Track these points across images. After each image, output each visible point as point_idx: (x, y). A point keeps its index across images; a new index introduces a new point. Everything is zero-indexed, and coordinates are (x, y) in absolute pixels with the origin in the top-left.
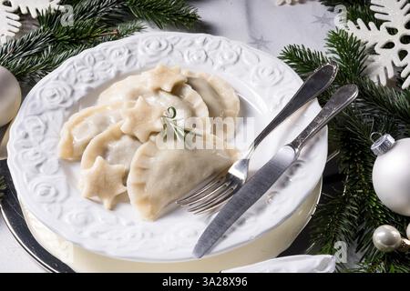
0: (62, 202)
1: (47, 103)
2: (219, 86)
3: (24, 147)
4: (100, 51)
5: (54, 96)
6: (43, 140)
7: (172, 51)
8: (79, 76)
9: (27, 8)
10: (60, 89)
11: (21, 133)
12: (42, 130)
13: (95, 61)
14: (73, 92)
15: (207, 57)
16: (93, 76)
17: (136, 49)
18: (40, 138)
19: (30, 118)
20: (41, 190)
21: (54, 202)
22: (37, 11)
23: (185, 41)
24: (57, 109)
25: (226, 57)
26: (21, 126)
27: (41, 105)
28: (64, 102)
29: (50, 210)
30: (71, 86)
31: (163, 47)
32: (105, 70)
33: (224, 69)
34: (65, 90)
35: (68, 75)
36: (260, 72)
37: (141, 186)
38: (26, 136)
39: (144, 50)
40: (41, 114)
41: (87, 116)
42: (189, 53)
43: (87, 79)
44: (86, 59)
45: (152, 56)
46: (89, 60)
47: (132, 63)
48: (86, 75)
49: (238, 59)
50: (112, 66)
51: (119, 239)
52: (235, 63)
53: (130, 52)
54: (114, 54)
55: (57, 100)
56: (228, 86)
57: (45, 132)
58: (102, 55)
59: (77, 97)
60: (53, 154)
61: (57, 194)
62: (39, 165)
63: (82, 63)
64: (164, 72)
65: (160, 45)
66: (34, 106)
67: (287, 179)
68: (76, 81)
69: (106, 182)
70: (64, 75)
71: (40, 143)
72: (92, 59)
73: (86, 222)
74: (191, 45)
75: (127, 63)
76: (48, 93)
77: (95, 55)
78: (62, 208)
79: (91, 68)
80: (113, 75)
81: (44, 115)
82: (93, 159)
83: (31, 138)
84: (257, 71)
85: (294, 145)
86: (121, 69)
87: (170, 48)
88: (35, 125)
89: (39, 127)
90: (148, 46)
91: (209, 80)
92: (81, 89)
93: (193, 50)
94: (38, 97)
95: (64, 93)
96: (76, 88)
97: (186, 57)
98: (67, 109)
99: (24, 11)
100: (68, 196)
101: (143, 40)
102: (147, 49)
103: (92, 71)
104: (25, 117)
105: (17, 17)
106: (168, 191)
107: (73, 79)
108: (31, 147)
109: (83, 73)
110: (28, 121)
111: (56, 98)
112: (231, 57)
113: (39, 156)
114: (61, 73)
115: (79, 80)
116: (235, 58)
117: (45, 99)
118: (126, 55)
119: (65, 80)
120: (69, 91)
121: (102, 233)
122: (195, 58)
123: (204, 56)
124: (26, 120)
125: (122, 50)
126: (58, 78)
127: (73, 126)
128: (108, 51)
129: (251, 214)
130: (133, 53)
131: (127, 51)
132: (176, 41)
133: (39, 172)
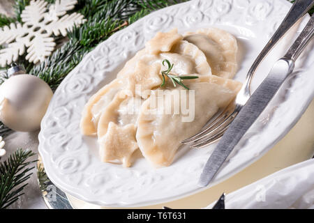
0: (84, 170)
1: (71, 94)
2: (216, 35)
3: (52, 134)
4: (112, 41)
5: (77, 86)
6: (69, 124)
7: (173, 21)
8: (96, 65)
9: (59, 31)
10: (81, 80)
11: (50, 123)
12: (68, 116)
13: (109, 50)
14: (93, 79)
15: (203, 15)
16: (108, 62)
17: (142, 30)
18: (66, 123)
19: (58, 109)
20: (64, 164)
21: (76, 171)
22: (66, 29)
23: (182, 10)
24: (80, 96)
25: (220, 10)
26: (50, 118)
27: (66, 96)
28: (85, 89)
29: (71, 179)
30: (90, 75)
31: (165, 20)
32: (119, 54)
33: (220, 20)
34: (85, 79)
35: (87, 67)
36: (252, 11)
37: (149, 137)
38: (55, 124)
39: (149, 28)
40: (67, 104)
41: (103, 94)
42: (187, 18)
43: (103, 66)
44: (102, 50)
45: (156, 31)
46: (104, 50)
47: (140, 42)
48: (103, 63)
49: (231, 7)
50: (123, 49)
51: (131, 189)
52: (229, 11)
53: (137, 33)
54: (124, 39)
55: (79, 90)
56: (224, 32)
57: (70, 117)
58: (114, 43)
59: (96, 82)
60: (78, 133)
61: (79, 164)
62: (64, 145)
63: (99, 54)
64: (162, 37)
65: (162, 20)
66: (60, 99)
67: (287, 91)
68: (95, 70)
69: (120, 143)
70: (84, 68)
71: (66, 127)
72: (106, 49)
73: (103, 182)
74: (188, 11)
75: (136, 43)
76: (71, 86)
77: (109, 45)
78: (83, 175)
79: (106, 57)
80: (125, 56)
81: (69, 104)
82: (106, 126)
83: (59, 125)
84: (249, 11)
85: (287, 57)
86: (131, 50)
87: (170, 20)
88: (61, 113)
89: (65, 114)
90: (152, 24)
91: (207, 33)
92: (100, 76)
93: (190, 14)
94: (63, 91)
95: (85, 82)
96: (95, 75)
97: (185, 23)
98: (88, 94)
99: (56, 34)
100: (90, 163)
101: (147, 21)
102: (151, 27)
103: (107, 59)
104: (53, 109)
105: (52, 39)
106: (175, 136)
107: (92, 70)
108: (59, 132)
109: (100, 62)
110: (56, 112)
111: (78, 88)
112: (224, 7)
113: (64, 137)
114: (81, 68)
115: (98, 69)
116: (227, 8)
117: (69, 91)
118: (134, 37)
119: (85, 72)
120: (89, 79)
121: (117, 188)
122: (194, 20)
123: (201, 15)
124: (54, 112)
125: (130, 34)
126: (79, 72)
127: (92, 106)
128: (119, 39)
129: (254, 134)
130: (141, 34)
131: (134, 33)
132: (175, 12)
133: (65, 150)
